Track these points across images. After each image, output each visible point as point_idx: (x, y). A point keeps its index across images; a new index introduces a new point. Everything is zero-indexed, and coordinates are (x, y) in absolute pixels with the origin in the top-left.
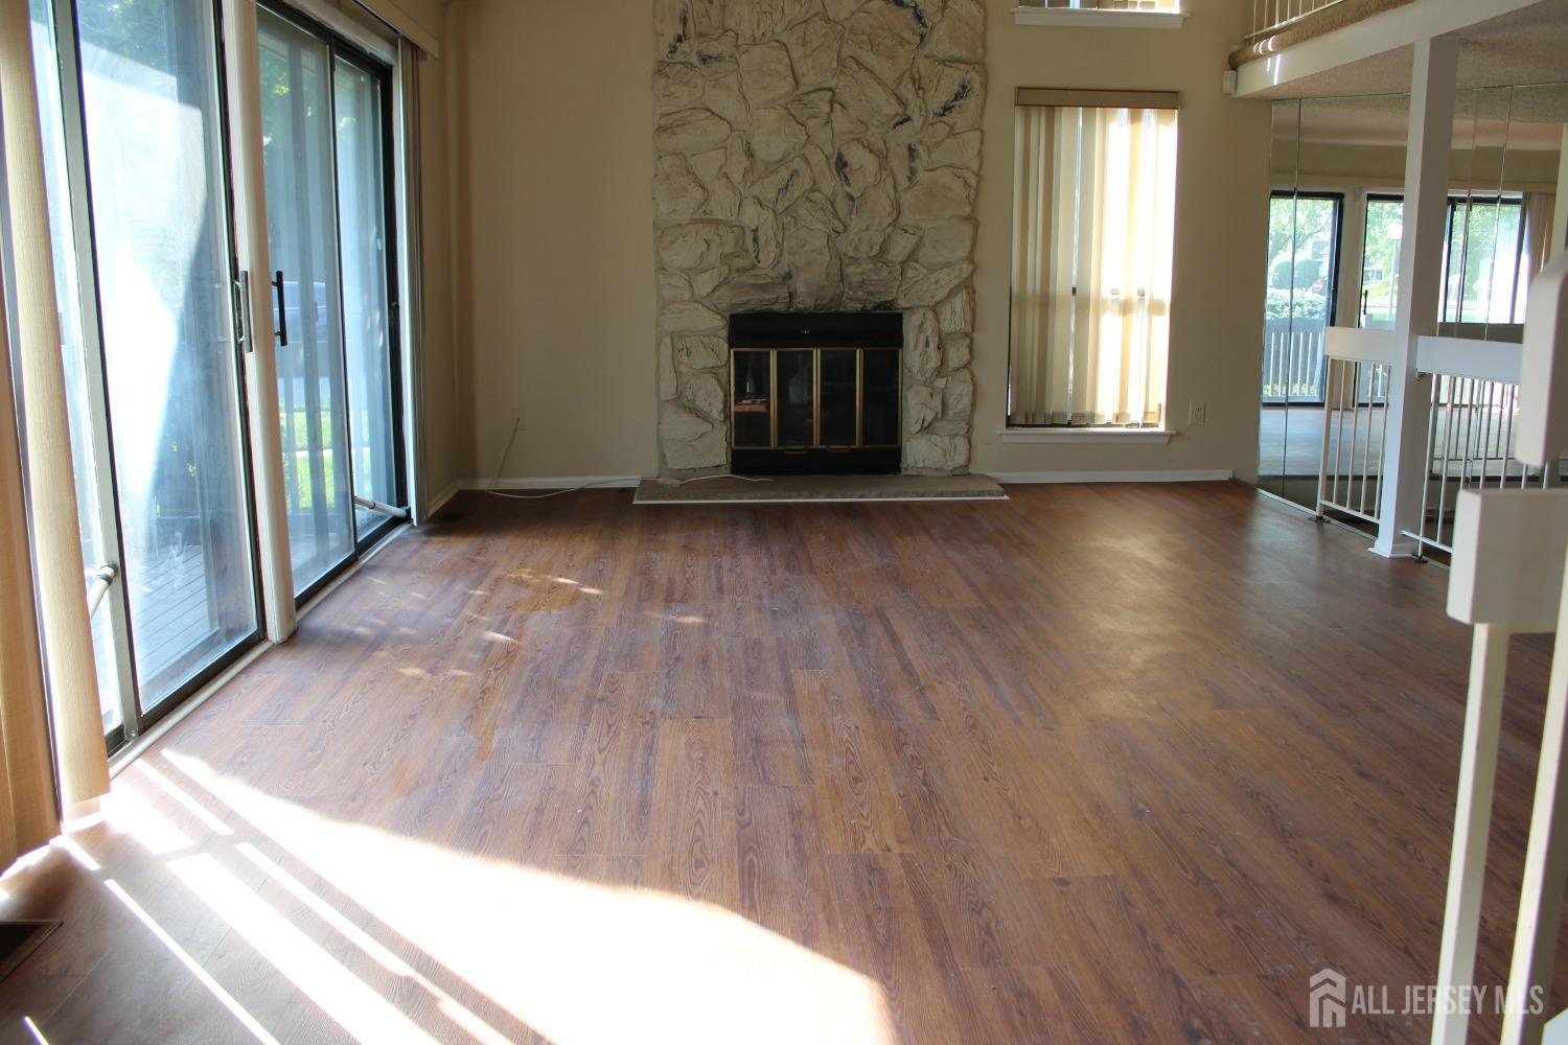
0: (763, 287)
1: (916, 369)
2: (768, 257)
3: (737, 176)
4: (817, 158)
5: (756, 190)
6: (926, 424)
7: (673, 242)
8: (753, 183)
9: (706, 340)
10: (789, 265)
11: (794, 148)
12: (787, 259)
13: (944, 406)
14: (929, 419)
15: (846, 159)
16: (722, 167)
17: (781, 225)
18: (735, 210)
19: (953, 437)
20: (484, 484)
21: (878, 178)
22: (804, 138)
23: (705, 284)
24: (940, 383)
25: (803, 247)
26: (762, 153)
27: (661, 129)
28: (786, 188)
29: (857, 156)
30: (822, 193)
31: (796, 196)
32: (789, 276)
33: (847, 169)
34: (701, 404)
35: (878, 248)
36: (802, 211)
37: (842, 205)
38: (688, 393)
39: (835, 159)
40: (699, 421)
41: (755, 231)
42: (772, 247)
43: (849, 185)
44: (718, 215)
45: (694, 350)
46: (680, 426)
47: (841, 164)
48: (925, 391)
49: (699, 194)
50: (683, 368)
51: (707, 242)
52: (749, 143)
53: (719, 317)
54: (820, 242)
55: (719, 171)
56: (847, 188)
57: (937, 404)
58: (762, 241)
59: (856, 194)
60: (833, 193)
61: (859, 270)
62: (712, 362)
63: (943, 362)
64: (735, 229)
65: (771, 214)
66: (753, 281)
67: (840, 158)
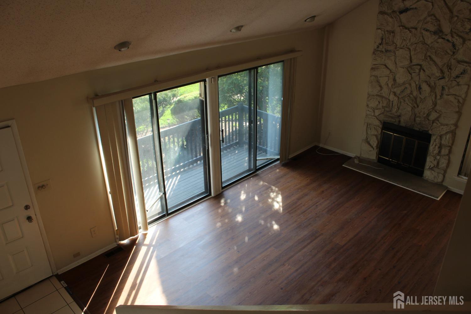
0: (392, 117)
1: (431, 151)
2: (394, 110)
3: (390, 85)
4: (413, 85)
5: (395, 90)
6: (431, 167)
7: (371, 99)
8: (394, 88)
9: (375, 127)
10: (400, 113)
11: (407, 81)
12: (400, 111)
13: (438, 163)
14: (432, 166)
15: (422, 87)
16: (387, 82)
17: (400, 102)
18: (388, 95)
19: (438, 173)
20: (321, 145)
21: (430, 94)
22: (410, 78)
23: (377, 113)
24: (438, 157)
25: (405, 109)
26: (398, 80)
27: (372, 69)
28: (403, 92)
29: (425, 87)
30: (413, 95)
31: (405, 94)
32: (399, 116)
33: (421, 90)
34: (371, 143)
35: (426, 114)
36: (406, 99)
37: (418, 100)
38: (369, 139)
39: (418, 86)
40: (370, 147)
41: (393, 101)
42: (396, 107)
43: (421, 94)
44: (384, 95)
45: (372, 129)
46: (366, 147)
47: (420, 88)
48: (433, 158)
49: (379, 88)
50: (369, 133)
51: (379, 102)
52: (395, 77)
53: (380, 122)
54: (409, 109)
55: (386, 83)
56: (420, 95)
57: (435, 163)
58: (394, 105)
59: (423, 98)
60: (416, 96)
61: (419, 119)
62: (376, 133)
63: (440, 152)
64: (387, 100)
65: (397, 98)
66: (390, 115)
67: (420, 86)
